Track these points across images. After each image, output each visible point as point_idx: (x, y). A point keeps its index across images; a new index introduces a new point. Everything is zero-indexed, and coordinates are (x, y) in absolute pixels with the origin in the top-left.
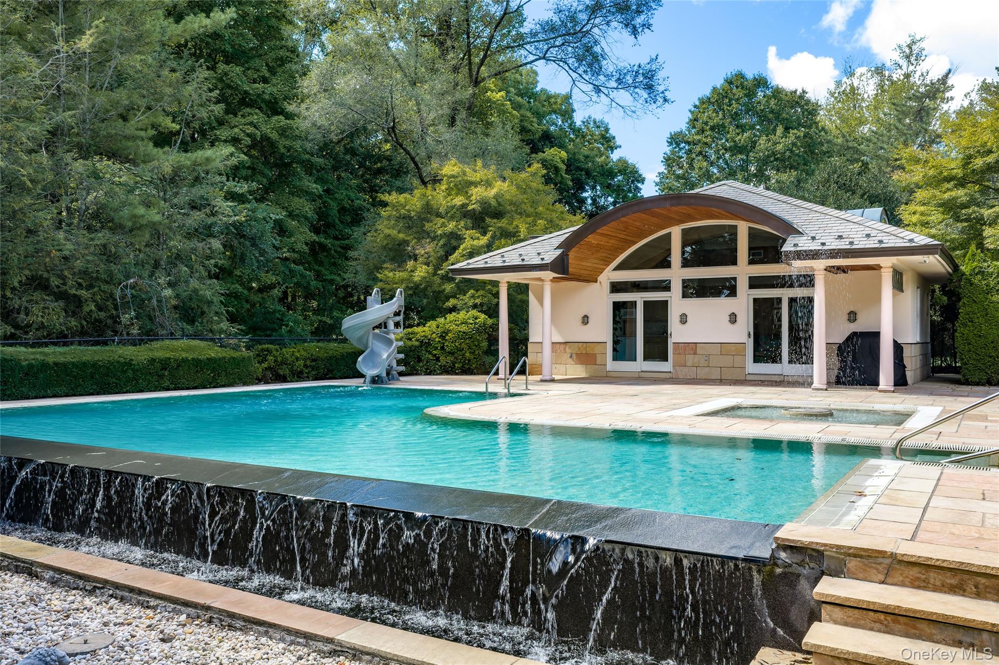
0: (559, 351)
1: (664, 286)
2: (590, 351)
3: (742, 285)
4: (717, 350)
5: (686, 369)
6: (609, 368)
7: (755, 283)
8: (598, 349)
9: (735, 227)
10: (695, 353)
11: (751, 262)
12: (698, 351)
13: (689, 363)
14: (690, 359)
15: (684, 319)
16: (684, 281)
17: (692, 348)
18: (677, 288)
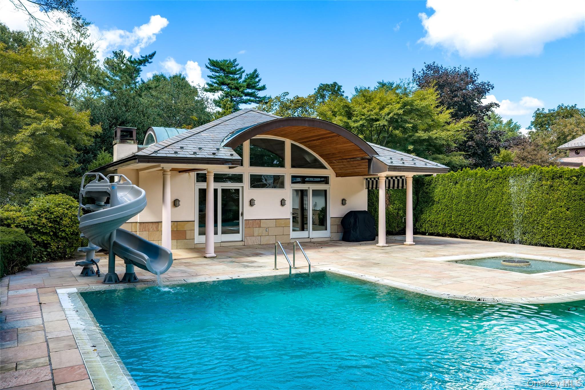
0: (151, 230)
1: (239, 178)
2: (180, 228)
3: (288, 181)
4: (273, 224)
5: (253, 238)
6: (196, 241)
7: (295, 179)
8: (187, 227)
9: (283, 143)
10: (260, 227)
11: (293, 166)
12: (262, 226)
13: (256, 234)
14: (257, 231)
15: (252, 203)
16: (252, 176)
17: (257, 222)
18: (247, 180)
